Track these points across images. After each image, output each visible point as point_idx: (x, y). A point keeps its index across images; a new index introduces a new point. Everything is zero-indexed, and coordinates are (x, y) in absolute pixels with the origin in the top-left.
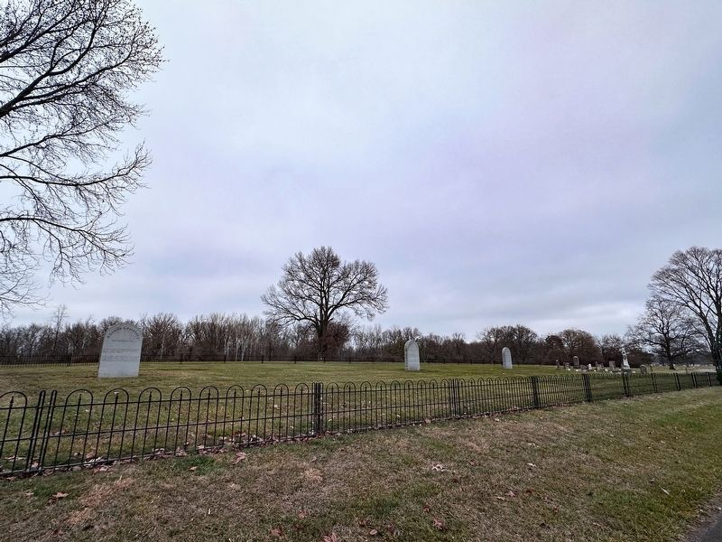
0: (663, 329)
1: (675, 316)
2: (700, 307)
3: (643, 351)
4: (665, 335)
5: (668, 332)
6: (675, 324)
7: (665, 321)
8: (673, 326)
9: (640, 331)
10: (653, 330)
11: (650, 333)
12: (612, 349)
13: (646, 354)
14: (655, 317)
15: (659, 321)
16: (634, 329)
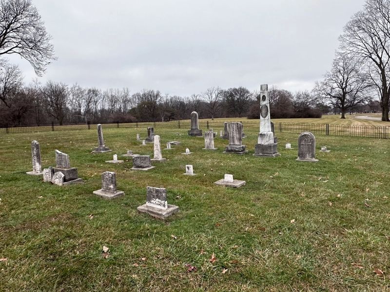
0: (342, 84)
1: (354, 73)
2: (380, 59)
3: (325, 104)
4: (343, 89)
5: (346, 86)
6: (353, 79)
7: (346, 77)
8: (350, 81)
9: (325, 87)
10: (335, 85)
11: (332, 88)
12: (303, 103)
13: (326, 107)
14: (338, 73)
15: (341, 77)
16: (320, 85)
